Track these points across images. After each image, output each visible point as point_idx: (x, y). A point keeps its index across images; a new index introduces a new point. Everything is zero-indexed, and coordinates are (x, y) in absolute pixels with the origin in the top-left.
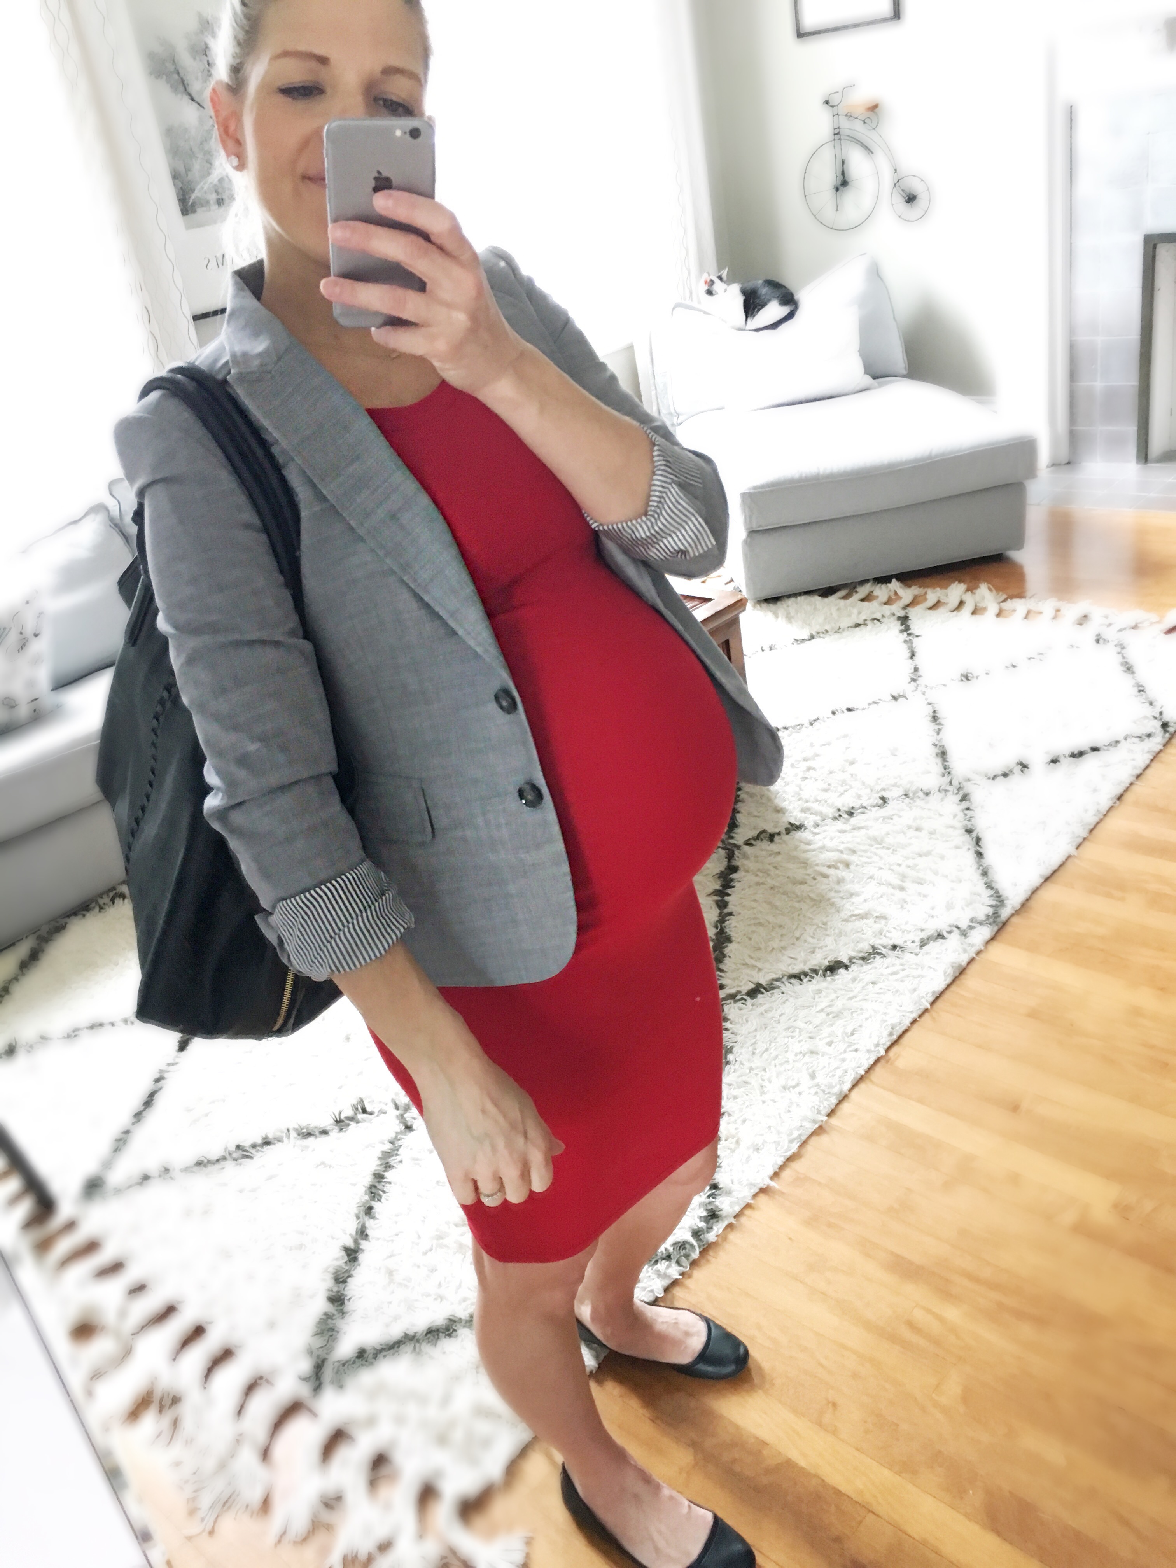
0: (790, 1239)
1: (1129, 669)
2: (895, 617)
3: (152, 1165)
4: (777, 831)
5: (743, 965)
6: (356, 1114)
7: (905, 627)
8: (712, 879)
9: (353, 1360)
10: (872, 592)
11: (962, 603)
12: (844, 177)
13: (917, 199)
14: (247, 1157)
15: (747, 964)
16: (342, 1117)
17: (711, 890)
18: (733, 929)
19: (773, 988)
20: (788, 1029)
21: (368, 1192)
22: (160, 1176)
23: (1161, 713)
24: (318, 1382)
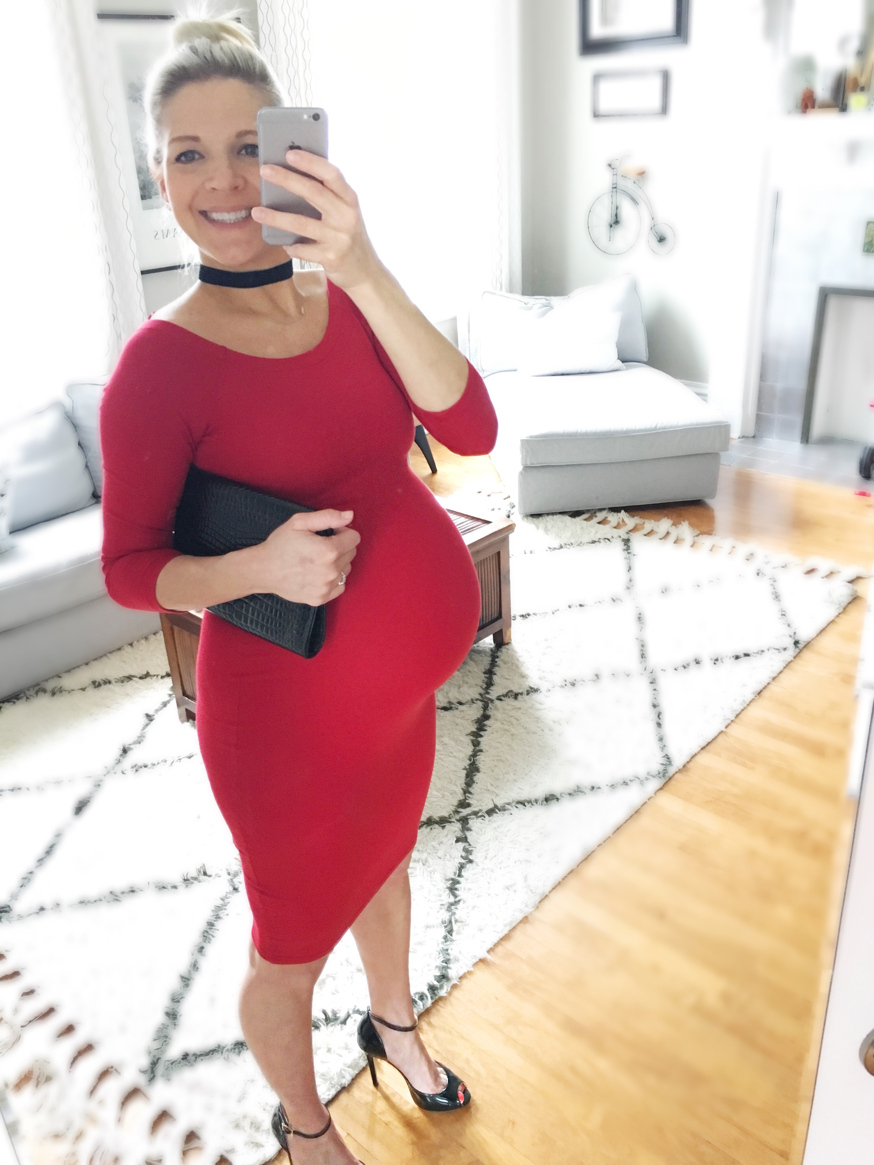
0: (497, 998)
1: (777, 597)
2: (621, 539)
3: (47, 901)
4: (520, 691)
5: (486, 790)
6: (199, 875)
7: (627, 547)
8: (470, 723)
9: (179, 1060)
10: (607, 518)
11: (668, 533)
12: (617, 218)
13: (666, 240)
14: (117, 900)
15: (489, 790)
16: (189, 877)
17: (469, 731)
18: (481, 762)
19: (505, 810)
20: (512, 841)
21: (202, 936)
22: (52, 909)
23: (795, 633)
24: (152, 1075)
